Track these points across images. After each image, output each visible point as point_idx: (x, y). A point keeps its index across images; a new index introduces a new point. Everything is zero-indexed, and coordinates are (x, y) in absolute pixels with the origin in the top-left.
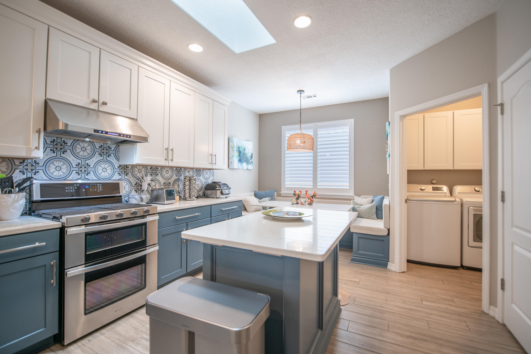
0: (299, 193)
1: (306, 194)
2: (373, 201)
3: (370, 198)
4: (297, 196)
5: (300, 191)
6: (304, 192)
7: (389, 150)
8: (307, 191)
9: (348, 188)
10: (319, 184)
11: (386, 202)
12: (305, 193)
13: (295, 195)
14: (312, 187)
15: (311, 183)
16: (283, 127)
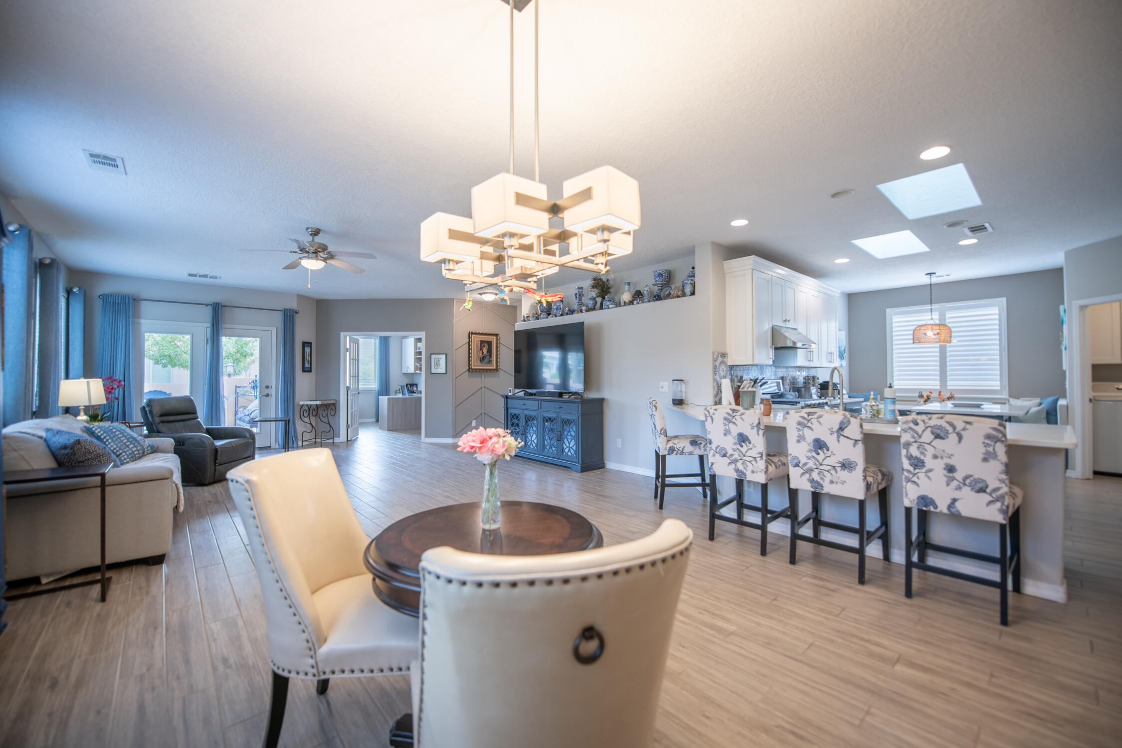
0: (929, 394)
1: (940, 395)
2: (1040, 404)
3: (1038, 400)
4: (926, 398)
5: (930, 392)
6: (935, 395)
7: (1065, 342)
8: (940, 392)
9: (999, 388)
10: (949, 383)
11: (1062, 402)
12: (938, 394)
13: (921, 396)
14: (939, 388)
15: (938, 383)
16: (888, 310)
